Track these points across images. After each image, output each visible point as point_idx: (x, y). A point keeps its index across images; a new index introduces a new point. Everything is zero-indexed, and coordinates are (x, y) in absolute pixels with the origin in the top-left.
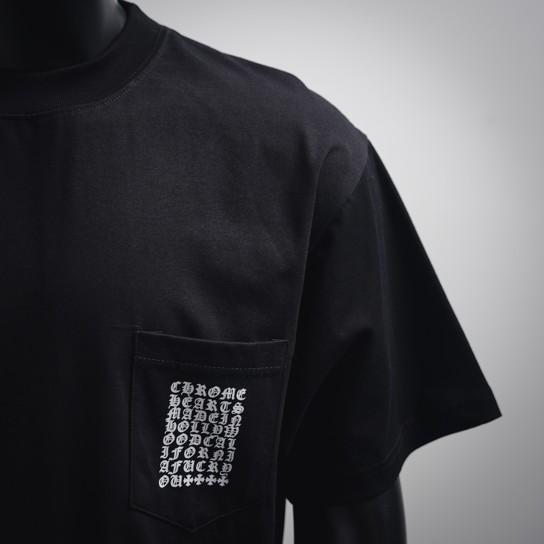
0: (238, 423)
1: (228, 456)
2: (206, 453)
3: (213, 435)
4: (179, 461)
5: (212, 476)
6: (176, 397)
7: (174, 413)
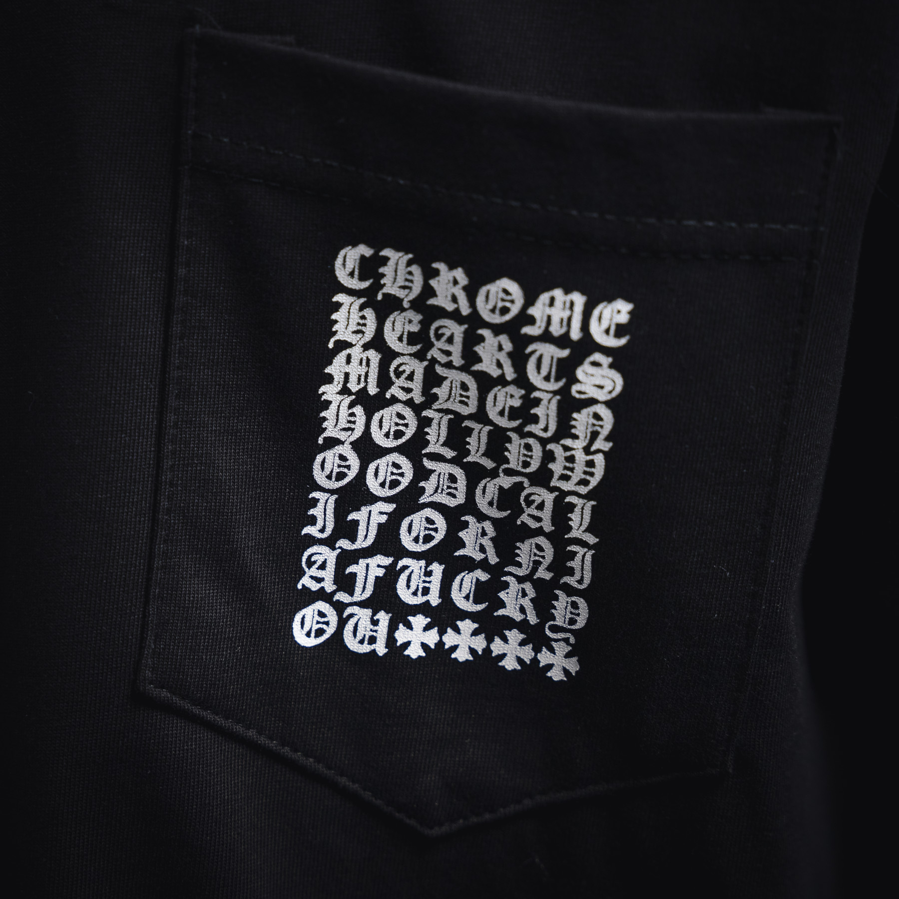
0: (602, 437)
1: (569, 564)
2: (486, 542)
3: (510, 472)
4: (379, 556)
5: (514, 636)
6: (356, 306)
7: (355, 370)
